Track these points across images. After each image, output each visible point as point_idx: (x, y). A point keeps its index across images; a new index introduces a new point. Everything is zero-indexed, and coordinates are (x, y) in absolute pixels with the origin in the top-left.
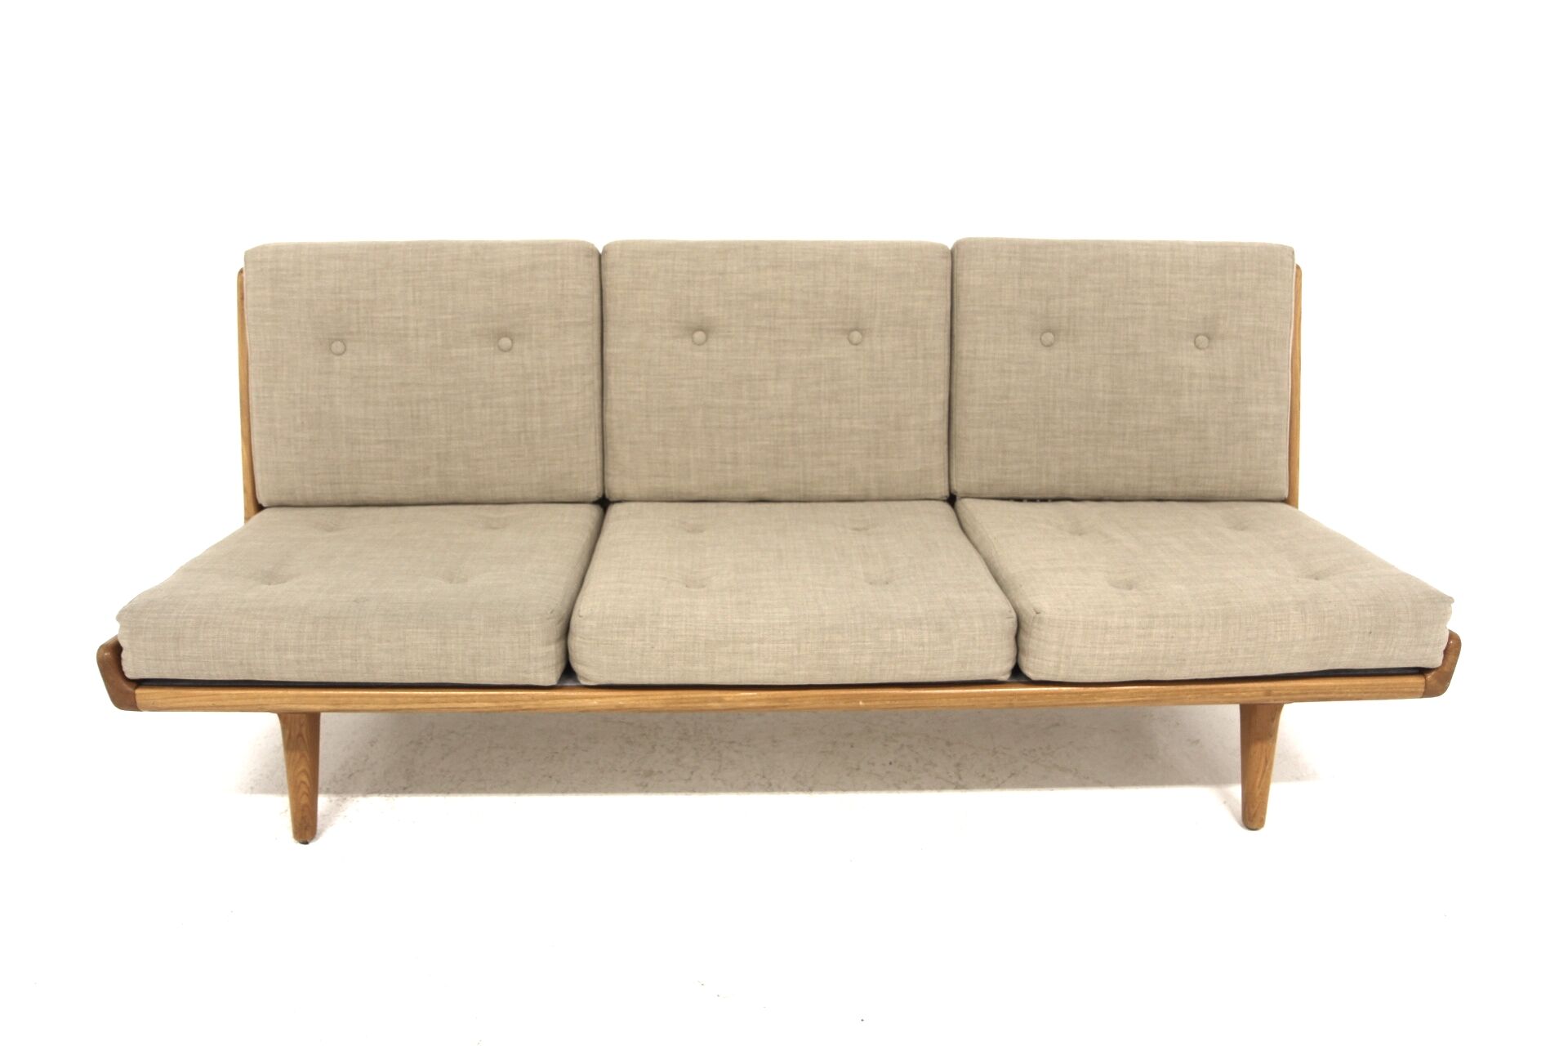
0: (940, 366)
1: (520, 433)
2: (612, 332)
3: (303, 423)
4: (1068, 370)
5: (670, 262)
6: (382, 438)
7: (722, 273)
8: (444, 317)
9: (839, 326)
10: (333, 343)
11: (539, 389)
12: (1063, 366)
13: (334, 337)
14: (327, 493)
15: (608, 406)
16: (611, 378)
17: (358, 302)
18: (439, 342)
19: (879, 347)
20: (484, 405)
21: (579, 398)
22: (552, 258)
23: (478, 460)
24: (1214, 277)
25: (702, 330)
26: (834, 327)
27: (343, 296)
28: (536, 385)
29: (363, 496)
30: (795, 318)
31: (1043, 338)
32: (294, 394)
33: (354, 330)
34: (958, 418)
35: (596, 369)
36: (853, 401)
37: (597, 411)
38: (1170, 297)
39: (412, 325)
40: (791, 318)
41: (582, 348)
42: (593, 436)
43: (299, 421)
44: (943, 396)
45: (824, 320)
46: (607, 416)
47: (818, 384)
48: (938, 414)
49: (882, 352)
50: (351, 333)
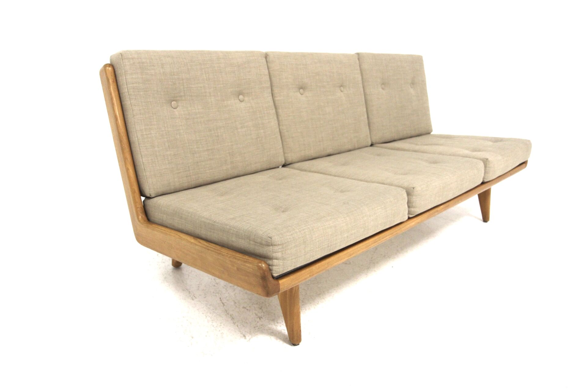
1: (257, 138)
3: (169, 146)
5: (290, 60)
6: (205, 149)
7: (306, 65)
8: (220, 86)
10: (172, 102)
11: (260, 117)
13: (172, 99)
14: (185, 182)
15: (281, 123)
17: (183, 80)
20: (242, 127)
23: (245, 153)
25: (302, 89)
27: (176, 77)
29: (201, 181)
31: (382, 87)
32: (162, 131)
33: (182, 94)
34: (370, 116)
38: (405, 72)
43: (167, 144)
46: (281, 127)
50: (181, 96)
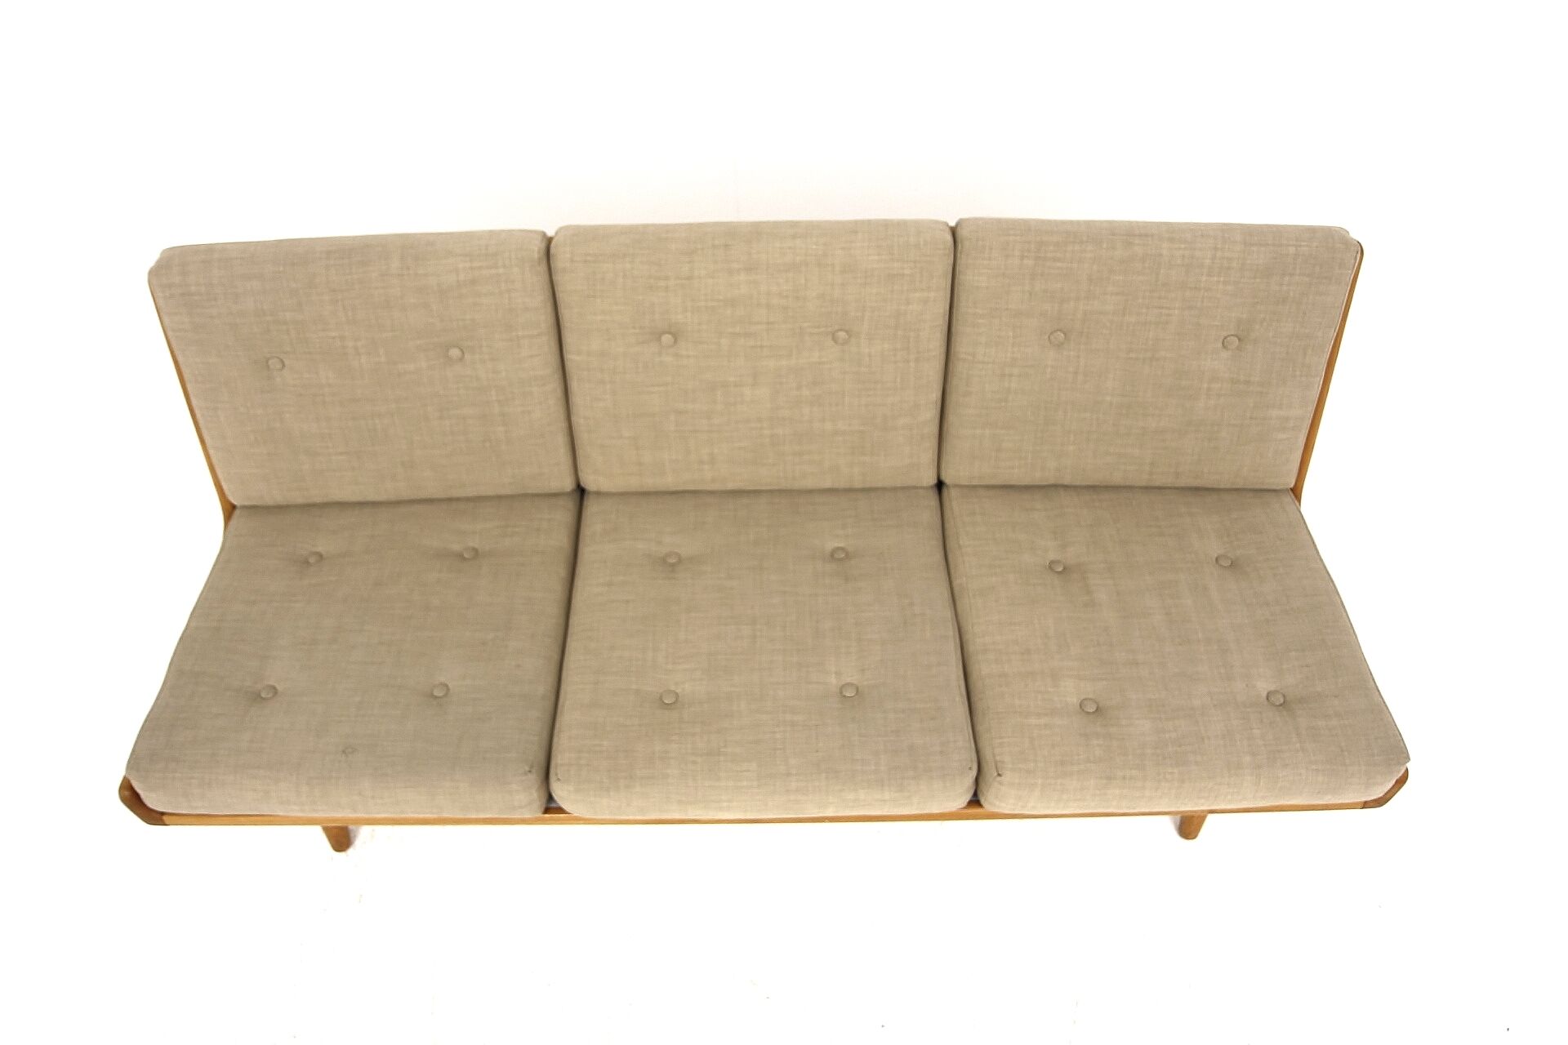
0: (934, 370)
1: (483, 441)
2: (569, 339)
3: (256, 439)
4: (1076, 373)
5: (628, 266)
6: (342, 450)
7: (689, 278)
8: (384, 335)
9: (822, 329)
10: (269, 361)
11: (498, 401)
12: (1071, 369)
13: (269, 356)
15: (574, 410)
16: (574, 385)
17: (286, 323)
18: (383, 359)
19: (867, 350)
20: (442, 417)
21: (544, 406)
22: (493, 271)
24: (1258, 280)
25: (670, 333)
26: (816, 330)
27: (269, 318)
28: (494, 398)
30: (772, 323)
31: (1052, 337)
33: (288, 349)
34: (952, 418)
35: (557, 376)
36: (837, 405)
37: (562, 416)
38: (1203, 302)
39: (350, 344)
40: (768, 323)
41: (537, 356)
42: (561, 440)
44: (936, 395)
45: (806, 325)
46: (574, 419)
47: (799, 388)
48: (930, 414)
49: (870, 356)
50: (286, 352)
